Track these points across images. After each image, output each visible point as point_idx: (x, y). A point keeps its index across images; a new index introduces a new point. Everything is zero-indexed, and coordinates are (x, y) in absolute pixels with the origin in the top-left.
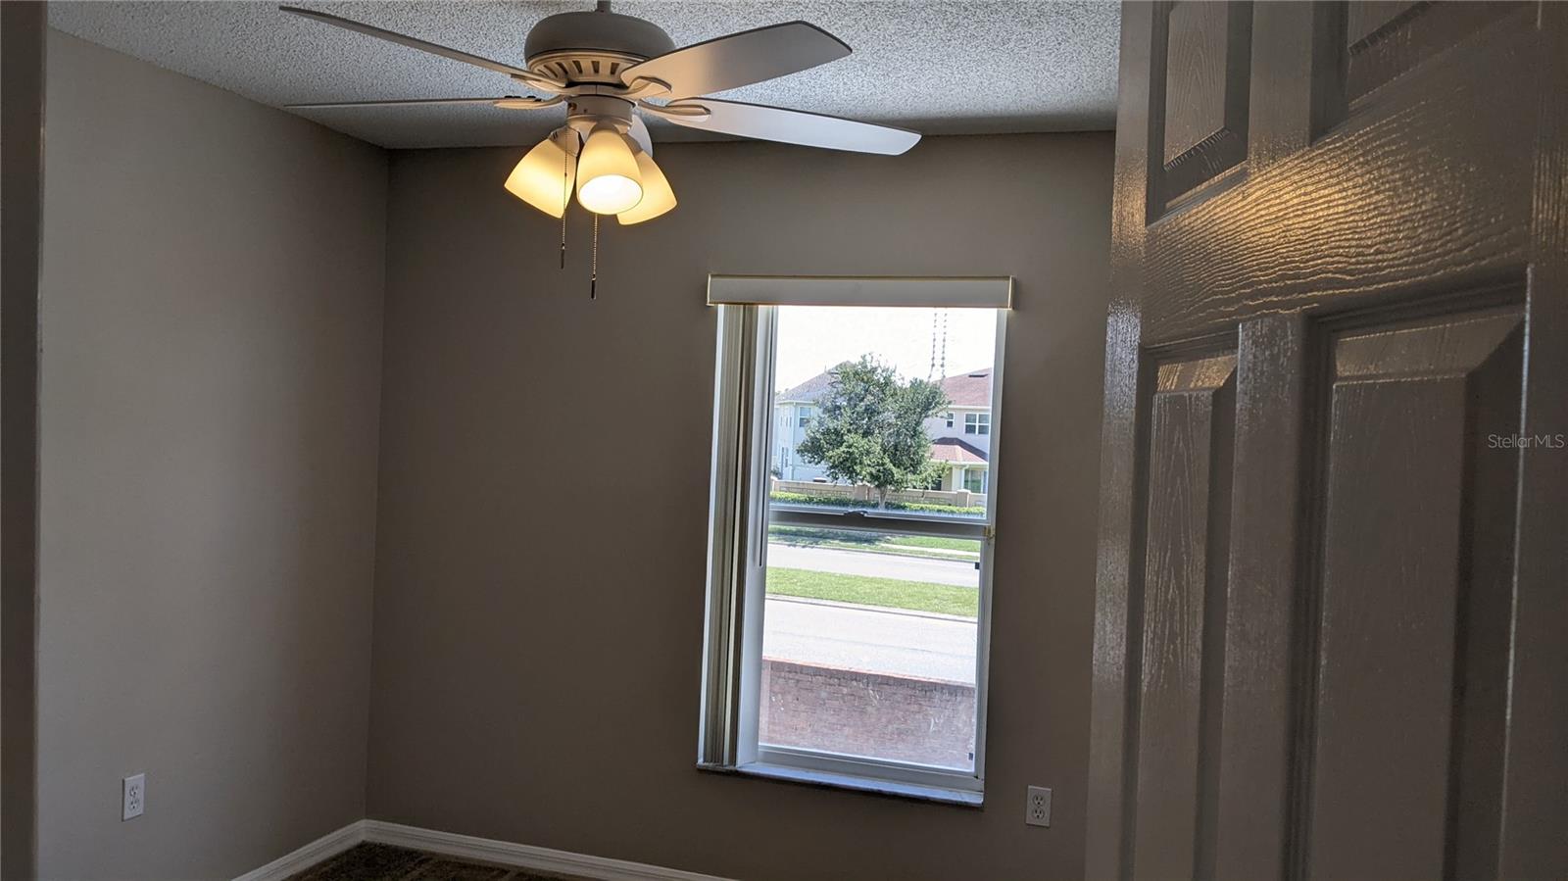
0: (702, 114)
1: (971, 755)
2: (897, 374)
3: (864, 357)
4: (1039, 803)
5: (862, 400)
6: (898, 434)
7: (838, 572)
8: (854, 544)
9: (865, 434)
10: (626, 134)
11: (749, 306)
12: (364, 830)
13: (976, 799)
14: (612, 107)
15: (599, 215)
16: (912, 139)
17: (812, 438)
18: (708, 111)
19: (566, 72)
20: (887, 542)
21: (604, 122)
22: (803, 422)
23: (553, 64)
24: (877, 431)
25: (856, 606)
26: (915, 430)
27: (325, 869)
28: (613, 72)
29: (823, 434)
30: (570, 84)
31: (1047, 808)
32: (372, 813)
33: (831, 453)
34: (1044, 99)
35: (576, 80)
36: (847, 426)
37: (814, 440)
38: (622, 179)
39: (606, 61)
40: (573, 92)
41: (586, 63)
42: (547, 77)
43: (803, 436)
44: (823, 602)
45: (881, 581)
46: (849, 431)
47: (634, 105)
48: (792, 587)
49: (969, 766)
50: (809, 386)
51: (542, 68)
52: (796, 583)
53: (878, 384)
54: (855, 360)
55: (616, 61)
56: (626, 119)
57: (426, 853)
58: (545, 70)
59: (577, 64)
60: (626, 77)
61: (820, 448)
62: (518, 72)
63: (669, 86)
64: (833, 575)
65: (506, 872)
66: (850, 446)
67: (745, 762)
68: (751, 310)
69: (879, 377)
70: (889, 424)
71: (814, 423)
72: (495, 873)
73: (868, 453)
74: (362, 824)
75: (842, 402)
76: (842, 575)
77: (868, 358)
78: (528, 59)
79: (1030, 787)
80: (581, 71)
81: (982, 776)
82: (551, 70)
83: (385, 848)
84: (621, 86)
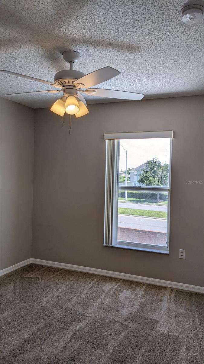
0: (94, 92)
1: (166, 243)
2: (161, 163)
3: (153, 159)
4: (182, 253)
5: (153, 169)
6: (162, 177)
7: (148, 210)
8: (152, 203)
9: (154, 177)
10: (77, 97)
11: (113, 140)
12: (31, 261)
13: (168, 252)
14: (73, 91)
15: (71, 115)
16: (142, 96)
17: (141, 178)
18: (95, 91)
19: (63, 84)
20: (160, 203)
21: (71, 94)
22: (139, 175)
23: (60, 82)
24: (157, 176)
25: (152, 217)
26: (166, 176)
27: (22, 269)
28: (73, 83)
29: (144, 177)
30: (64, 86)
31: (184, 254)
32: (33, 257)
33: (146, 182)
34: (178, 88)
35: (64, 85)
36: (149, 175)
37: (142, 179)
38: (75, 106)
39: (71, 80)
40: (64, 88)
41: (67, 81)
42: (58, 84)
43: (139, 178)
44: (144, 217)
45: (158, 212)
46: (150, 177)
47: (78, 91)
48: (137, 213)
49: (166, 245)
50: (141, 166)
51: (57, 83)
52: (138, 212)
53: (157, 165)
54: (151, 159)
55: (73, 80)
56: (76, 93)
57: (44, 265)
58: (58, 83)
59: (65, 81)
60: (75, 83)
61: (143, 181)
62: (52, 84)
63: (84, 85)
64: (146, 210)
65: (62, 270)
66: (150, 180)
67: (114, 244)
68: (114, 141)
69: (157, 164)
70: (160, 175)
71: (142, 175)
72: (59, 270)
73: (155, 182)
74: (31, 259)
75: (148, 170)
76: (148, 211)
77: (154, 159)
78: (55, 81)
79: (180, 249)
80: (66, 83)
81: (169, 247)
82: (59, 83)
83: (35, 264)
84: (75, 86)
